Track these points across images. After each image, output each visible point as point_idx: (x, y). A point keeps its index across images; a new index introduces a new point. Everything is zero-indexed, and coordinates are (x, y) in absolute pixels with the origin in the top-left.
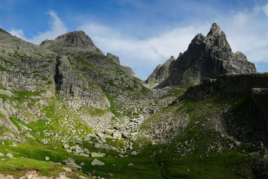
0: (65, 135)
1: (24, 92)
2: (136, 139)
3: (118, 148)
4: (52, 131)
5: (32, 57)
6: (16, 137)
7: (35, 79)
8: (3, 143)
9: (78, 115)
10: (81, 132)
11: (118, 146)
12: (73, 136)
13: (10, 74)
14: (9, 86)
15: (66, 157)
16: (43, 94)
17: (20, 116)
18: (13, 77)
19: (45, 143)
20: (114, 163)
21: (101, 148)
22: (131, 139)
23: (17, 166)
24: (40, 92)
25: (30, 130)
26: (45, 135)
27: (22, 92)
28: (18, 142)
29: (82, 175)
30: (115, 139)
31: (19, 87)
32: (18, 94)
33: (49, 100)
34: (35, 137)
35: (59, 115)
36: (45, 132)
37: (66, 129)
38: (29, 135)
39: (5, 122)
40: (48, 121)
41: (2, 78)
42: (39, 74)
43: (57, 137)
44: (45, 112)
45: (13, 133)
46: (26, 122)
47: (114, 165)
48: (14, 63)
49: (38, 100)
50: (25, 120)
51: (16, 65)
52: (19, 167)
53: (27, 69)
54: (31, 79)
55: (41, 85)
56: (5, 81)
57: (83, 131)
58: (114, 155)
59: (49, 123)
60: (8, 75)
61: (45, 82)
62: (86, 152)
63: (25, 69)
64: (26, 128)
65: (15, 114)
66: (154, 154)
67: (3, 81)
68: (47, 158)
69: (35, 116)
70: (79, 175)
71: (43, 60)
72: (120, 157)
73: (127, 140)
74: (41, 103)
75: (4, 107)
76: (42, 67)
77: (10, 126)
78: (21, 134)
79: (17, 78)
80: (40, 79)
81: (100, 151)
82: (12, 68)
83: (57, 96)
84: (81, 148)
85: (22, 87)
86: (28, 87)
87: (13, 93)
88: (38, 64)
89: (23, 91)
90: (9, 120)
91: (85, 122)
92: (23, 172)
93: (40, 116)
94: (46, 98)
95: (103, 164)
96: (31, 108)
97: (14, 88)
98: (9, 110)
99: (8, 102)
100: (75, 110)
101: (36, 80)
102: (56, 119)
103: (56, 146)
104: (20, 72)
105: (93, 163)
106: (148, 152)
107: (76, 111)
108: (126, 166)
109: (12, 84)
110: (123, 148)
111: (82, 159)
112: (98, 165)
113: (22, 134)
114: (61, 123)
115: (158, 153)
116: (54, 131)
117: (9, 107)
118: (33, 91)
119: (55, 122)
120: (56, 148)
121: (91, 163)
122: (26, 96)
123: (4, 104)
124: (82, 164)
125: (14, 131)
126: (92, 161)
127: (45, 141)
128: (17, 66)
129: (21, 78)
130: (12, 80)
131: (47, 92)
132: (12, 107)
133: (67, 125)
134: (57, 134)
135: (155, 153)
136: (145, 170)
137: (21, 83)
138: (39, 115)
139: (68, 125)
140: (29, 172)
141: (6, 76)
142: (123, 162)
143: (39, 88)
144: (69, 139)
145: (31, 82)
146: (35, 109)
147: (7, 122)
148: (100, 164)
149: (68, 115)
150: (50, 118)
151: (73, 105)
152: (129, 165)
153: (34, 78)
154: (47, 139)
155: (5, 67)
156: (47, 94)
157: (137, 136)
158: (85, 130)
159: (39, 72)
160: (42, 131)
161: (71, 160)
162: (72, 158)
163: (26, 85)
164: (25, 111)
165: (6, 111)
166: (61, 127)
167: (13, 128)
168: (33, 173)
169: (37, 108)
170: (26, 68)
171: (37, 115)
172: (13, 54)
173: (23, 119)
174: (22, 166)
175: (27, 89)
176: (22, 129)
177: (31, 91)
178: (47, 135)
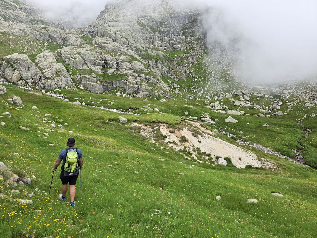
0: (211, 91)
1: (174, 51)
2: (288, 98)
3: (262, 107)
4: (199, 88)
5: (181, 13)
6: (166, 94)
7: (184, 37)
8: (155, 98)
9: (226, 71)
10: (226, 88)
11: (263, 104)
12: (218, 92)
13: (161, 35)
14: (161, 46)
15: (203, 112)
16: (192, 51)
17: (170, 74)
18: (164, 37)
19: (191, 98)
20: (249, 122)
21: (242, 106)
22: (282, 98)
23: (154, 120)
24: (189, 49)
25: (179, 86)
26: (192, 91)
27: (172, 51)
28: (167, 98)
29: (209, 130)
30: (260, 97)
31: (169, 46)
32: (168, 53)
33: (197, 57)
34: (182, 93)
35: (206, 72)
36: (192, 89)
37: (212, 85)
38: (177, 91)
39: (157, 81)
40: (195, 78)
41: (155, 39)
42: (188, 30)
43: (202, 93)
44: (194, 69)
45: (163, 90)
46: (176, 80)
47: (248, 124)
48: (164, 22)
49: (187, 58)
50: (175, 78)
51: (166, 23)
52: (155, 121)
53: (176, 27)
54: (181, 36)
55: (191, 43)
56: (157, 41)
57: (229, 87)
58: (254, 114)
59: (196, 79)
60: (159, 35)
61: (194, 38)
62: (225, 109)
63: (174, 27)
64: (175, 85)
65: (166, 72)
66: (303, 117)
67: (156, 42)
68: (186, 113)
69: (184, 74)
70: (206, 129)
71: (192, 15)
72: (259, 116)
73: (276, 99)
74: (189, 60)
75: (157, 67)
76: (191, 22)
77: (161, 84)
78: (170, 90)
79: (167, 37)
80: (189, 36)
81: (239, 109)
82: (162, 27)
83: (206, 52)
84: (221, 105)
85: (173, 46)
86: (178, 45)
87: (164, 53)
88: (187, 19)
89: (173, 49)
90: (160, 79)
91: (232, 78)
92: (157, 124)
93: (188, 74)
94: (195, 55)
95: (237, 121)
96: (180, 66)
97: (165, 48)
98: (161, 69)
99: (160, 63)
100: (223, 65)
101: (186, 37)
102: (204, 76)
103: (198, 102)
104: (170, 30)
105: (227, 120)
106: (298, 114)
107: (225, 67)
108: (260, 127)
109: (163, 44)
110: (269, 107)
111: (217, 115)
112: (232, 122)
113: (172, 90)
114: (208, 80)
115: (309, 116)
116: (200, 88)
117: (161, 67)
118: (182, 49)
119: (202, 78)
120: (198, 104)
121: (225, 120)
122: (176, 55)
123: (156, 64)
124: (217, 120)
125: (164, 89)
126: (226, 118)
127: (191, 97)
128: (167, 25)
129: (171, 36)
130: (163, 40)
131: (196, 49)
132: (163, 66)
133: (213, 82)
134: (203, 90)
135: (305, 117)
136: (280, 133)
137: (171, 43)
138: (187, 72)
139: (215, 81)
140: (161, 124)
141: (158, 37)
142: (259, 122)
143: (188, 45)
144: (213, 95)
145: (180, 40)
146: (184, 67)
147: (158, 81)
148: (233, 122)
149: (215, 71)
150: (198, 75)
151: (222, 60)
152: (264, 126)
153: (183, 35)
154: (193, 95)
155: (156, 27)
156: (196, 51)
157: (291, 95)
158: (231, 86)
159: (188, 29)
160: (189, 87)
161: (207, 116)
162: (208, 114)
163: (176, 44)
164: (175, 70)
165: (158, 70)
166: (207, 84)
167: (163, 86)
168: (164, 125)
169: (186, 66)
170: (176, 25)
171: (185, 72)
172: (163, 12)
173: (173, 77)
174: (157, 120)
175: (177, 47)
176: (172, 86)
177: (180, 50)
178: (194, 91)
